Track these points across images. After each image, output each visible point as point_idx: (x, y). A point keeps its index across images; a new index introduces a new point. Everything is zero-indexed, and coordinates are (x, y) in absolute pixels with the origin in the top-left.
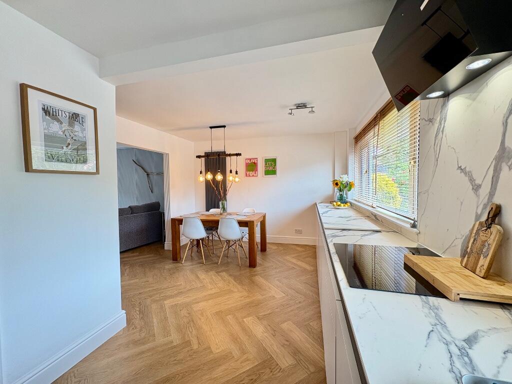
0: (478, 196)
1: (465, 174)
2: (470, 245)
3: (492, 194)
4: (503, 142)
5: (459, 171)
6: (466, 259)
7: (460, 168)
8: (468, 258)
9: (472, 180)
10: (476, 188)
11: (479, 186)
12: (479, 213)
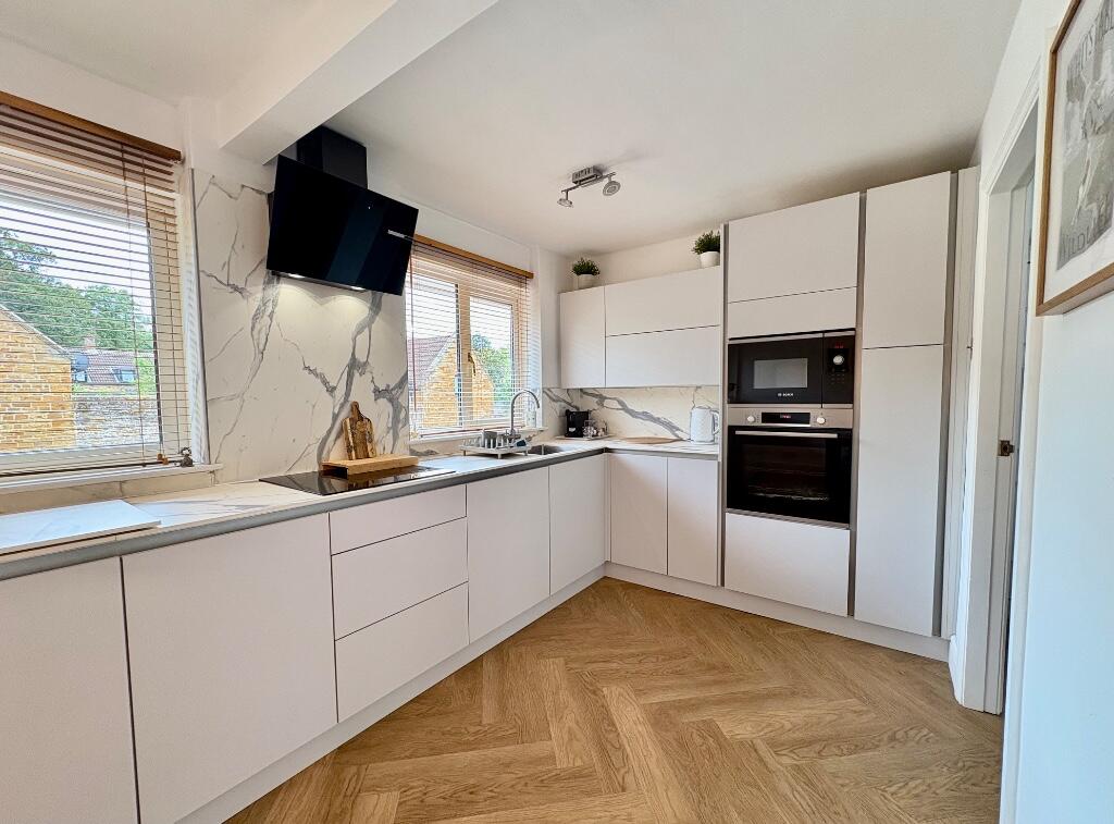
0: (334, 397)
1: (316, 375)
2: (351, 439)
3: (347, 394)
4: (353, 354)
5: (307, 372)
6: (353, 452)
7: (306, 368)
8: (356, 450)
9: (325, 382)
10: (331, 390)
11: (334, 388)
12: (336, 412)
